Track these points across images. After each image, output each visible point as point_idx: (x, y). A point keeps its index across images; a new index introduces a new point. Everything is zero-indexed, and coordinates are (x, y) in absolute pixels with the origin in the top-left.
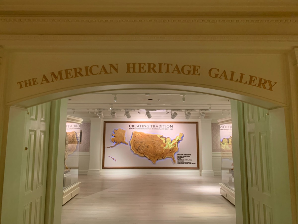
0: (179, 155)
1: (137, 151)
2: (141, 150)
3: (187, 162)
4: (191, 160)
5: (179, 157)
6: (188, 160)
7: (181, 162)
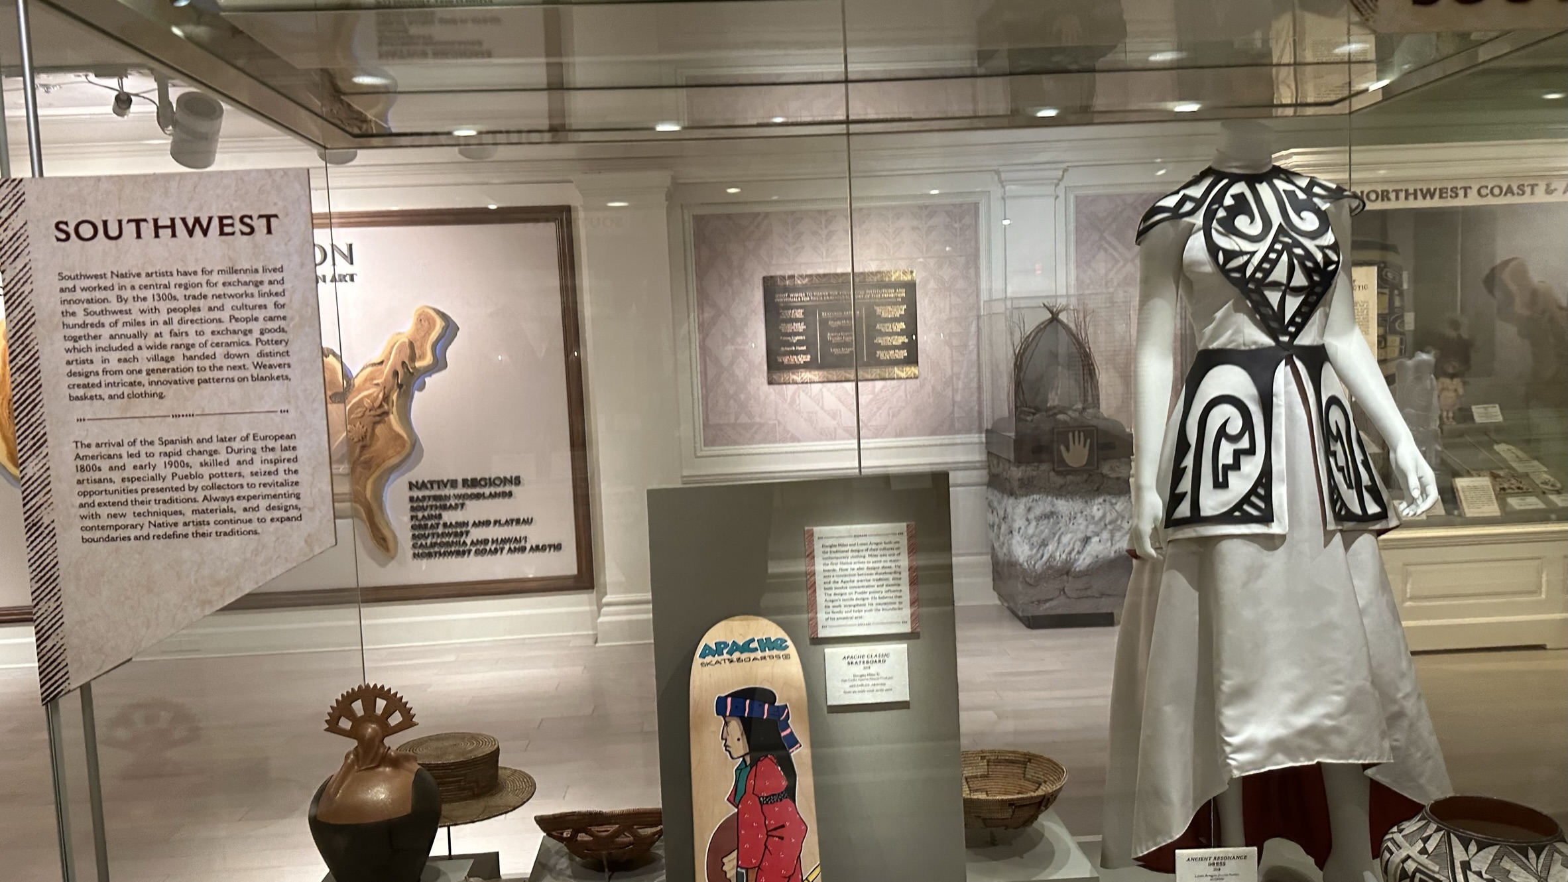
3: (496, 541)
4: (528, 522)
5: (423, 509)
6: (503, 521)
7: (444, 540)
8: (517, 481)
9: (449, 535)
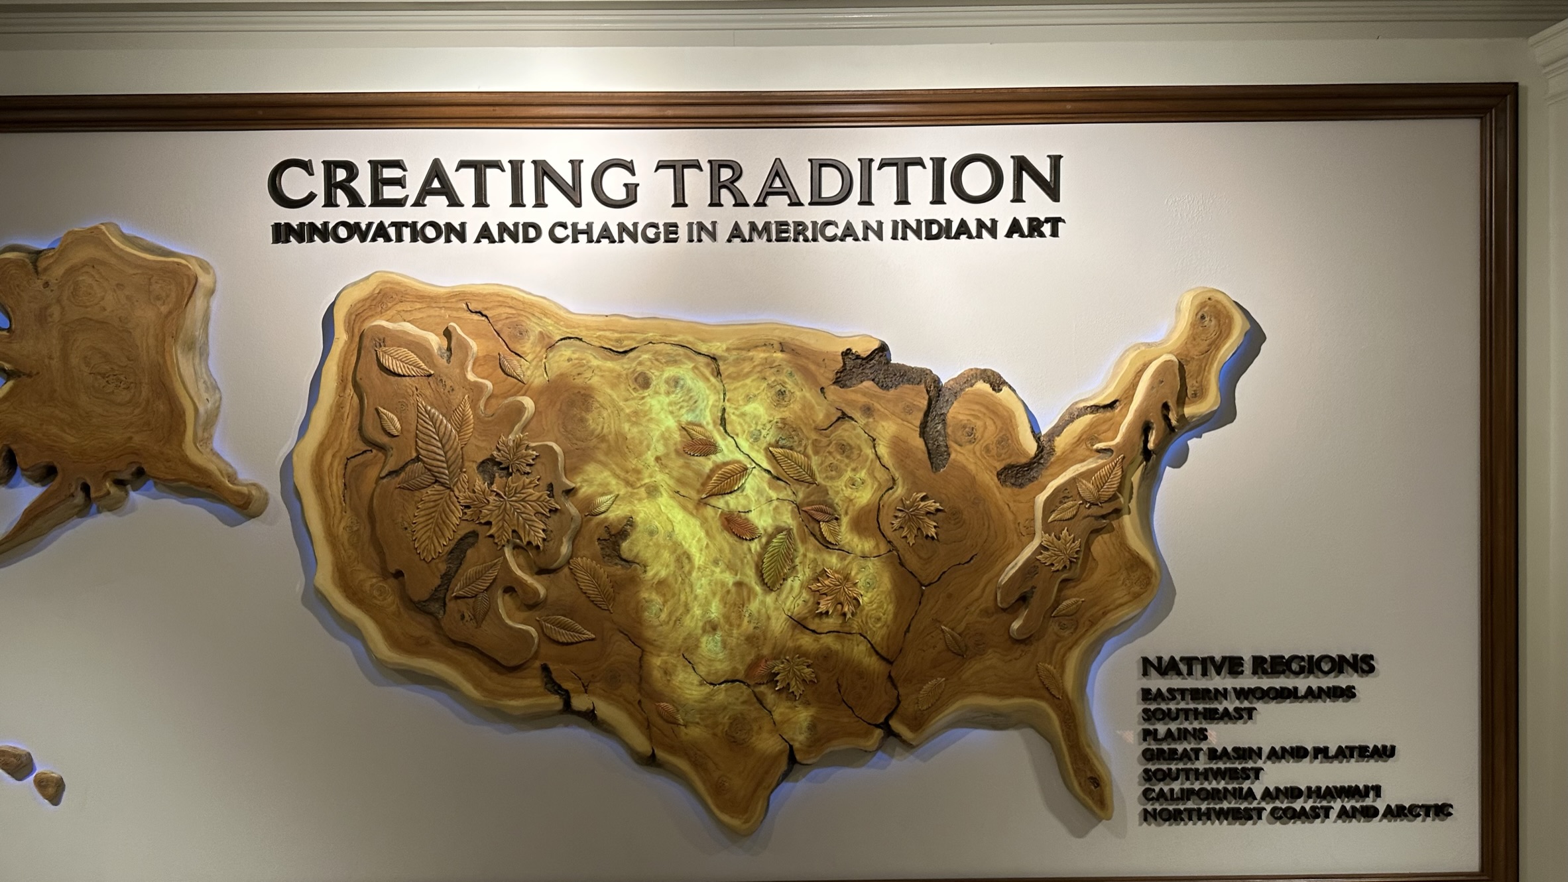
0: (1176, 682)
1: (418, 627)
2: (503, 604)
3: (1314, 792)
4: (1385, 753)
5: (1167, 716)
6: (1332, 751)
7: (1207, 785)
8: (1364, 664)
9: (1218, 774)
